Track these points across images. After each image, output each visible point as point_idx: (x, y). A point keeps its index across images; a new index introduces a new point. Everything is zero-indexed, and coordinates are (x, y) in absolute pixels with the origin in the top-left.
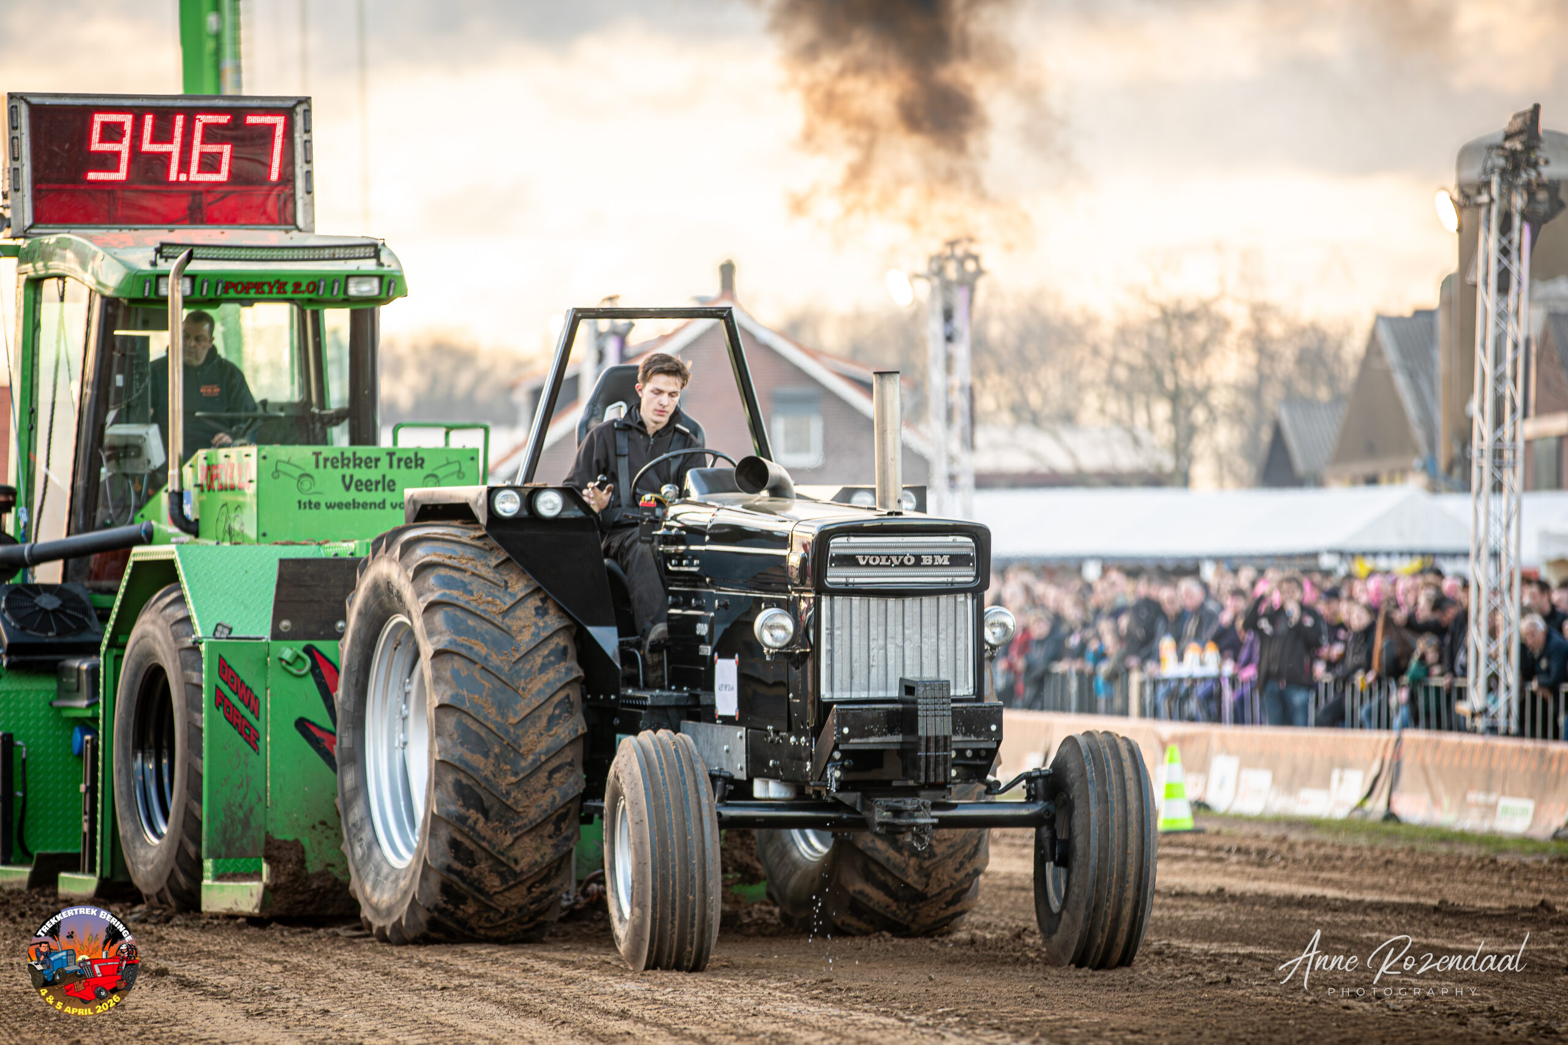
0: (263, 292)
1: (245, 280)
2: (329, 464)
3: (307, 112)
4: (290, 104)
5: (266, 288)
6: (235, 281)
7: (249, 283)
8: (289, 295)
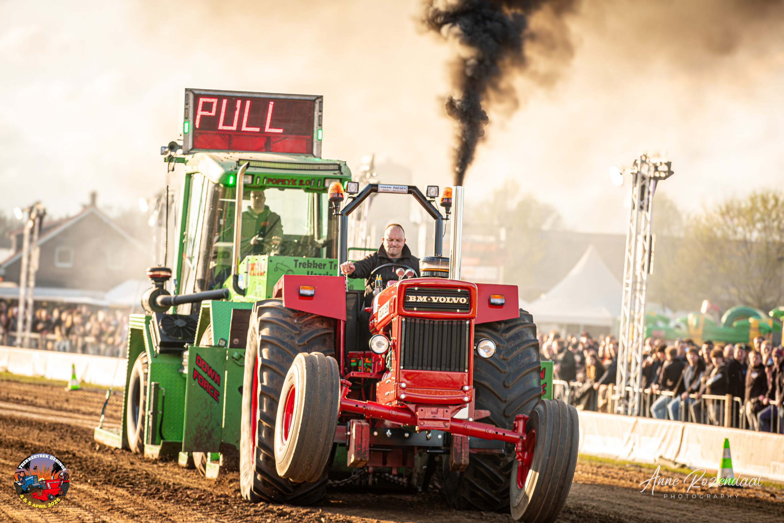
0: (285, 184)
1: (277, 178)
2: (301, 266)
3: (321, 102)
4: (313, 98)
5: (287, 182)
6: (272, 178)
7: (279, 179)
8: (297, 186)
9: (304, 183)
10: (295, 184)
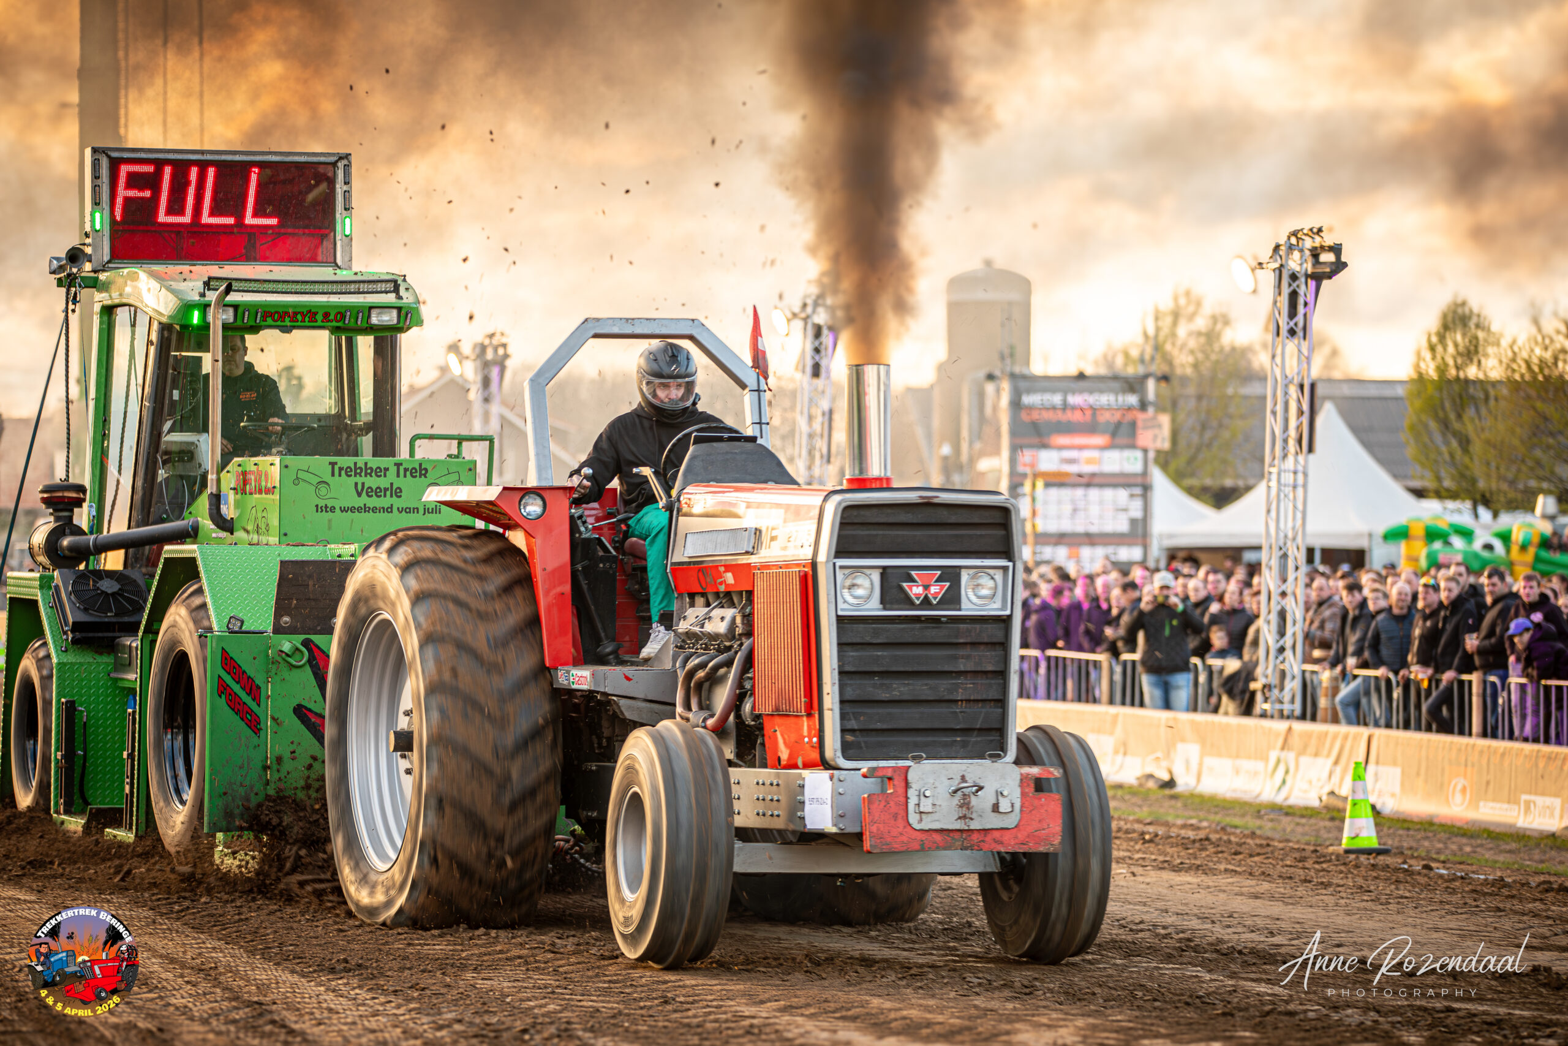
0: (297, 321)
1: (281, 310)
2: (343, 473)
3: (348, 166)
4: (333, 159)
5: (299, 317)
6: (272, 310)
7: (285, 313)
8: (319, 323)
9: (332, 317)
10: (316, 321)
